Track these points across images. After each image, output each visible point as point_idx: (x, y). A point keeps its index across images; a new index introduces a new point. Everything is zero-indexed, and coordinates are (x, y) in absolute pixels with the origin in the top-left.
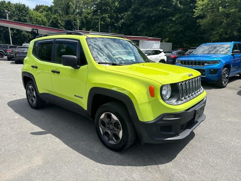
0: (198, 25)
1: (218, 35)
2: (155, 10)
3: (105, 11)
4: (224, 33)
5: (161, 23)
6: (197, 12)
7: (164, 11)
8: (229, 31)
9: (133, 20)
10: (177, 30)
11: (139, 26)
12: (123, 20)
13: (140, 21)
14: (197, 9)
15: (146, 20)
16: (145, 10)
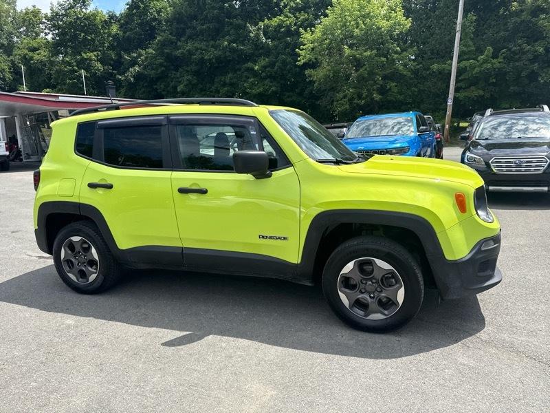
0: (308, 80)
1: (346, 100)
2: (213, 46)
3: (88, 45)
4: (355, 96)
5: (230, 75)
6: (304, 56)
7: (233, 50)
8: (365, 93)
9: (163, 68)
10: (267, 90)
11: (180, 82)
12: (137, 68)
13: (180, 70)
14: (303, 49)
15: (194, 68)
16: (189, 46)
